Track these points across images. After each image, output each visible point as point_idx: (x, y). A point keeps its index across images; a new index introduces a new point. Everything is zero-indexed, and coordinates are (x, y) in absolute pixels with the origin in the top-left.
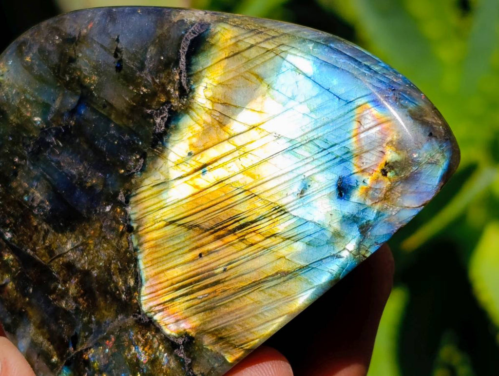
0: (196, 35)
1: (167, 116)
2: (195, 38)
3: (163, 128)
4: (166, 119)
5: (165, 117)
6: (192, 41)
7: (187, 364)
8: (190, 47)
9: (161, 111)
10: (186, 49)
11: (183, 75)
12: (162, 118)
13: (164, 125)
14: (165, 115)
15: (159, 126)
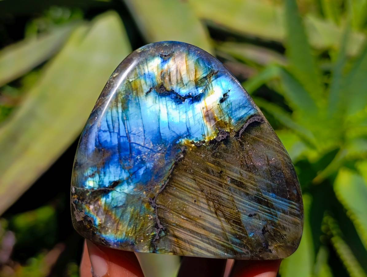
0: (258, 121)
1: (225, 138)
2: (257, 121)
3: (219, 140)
4: (223, 138)
5: (224, 137)
6: (255, 122)
7: (156, 238)
8: (253, 123)
9: (224, 133)
10: (251, 122)
11: (243, 129)
12: (222, 137)
13: (221, 139)
14: (224, 136)
15: (219, 138)
